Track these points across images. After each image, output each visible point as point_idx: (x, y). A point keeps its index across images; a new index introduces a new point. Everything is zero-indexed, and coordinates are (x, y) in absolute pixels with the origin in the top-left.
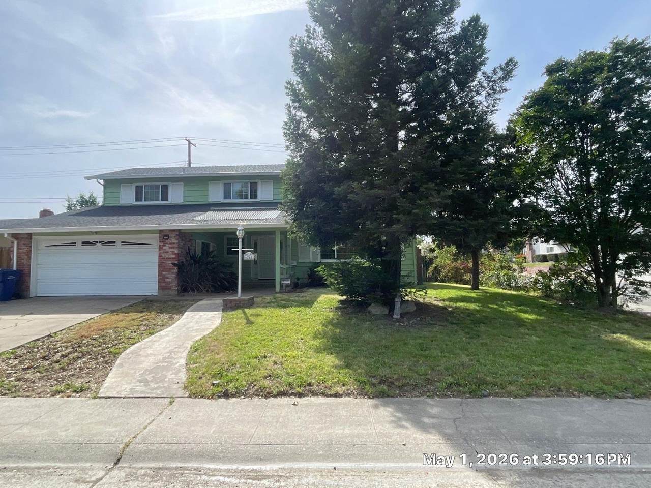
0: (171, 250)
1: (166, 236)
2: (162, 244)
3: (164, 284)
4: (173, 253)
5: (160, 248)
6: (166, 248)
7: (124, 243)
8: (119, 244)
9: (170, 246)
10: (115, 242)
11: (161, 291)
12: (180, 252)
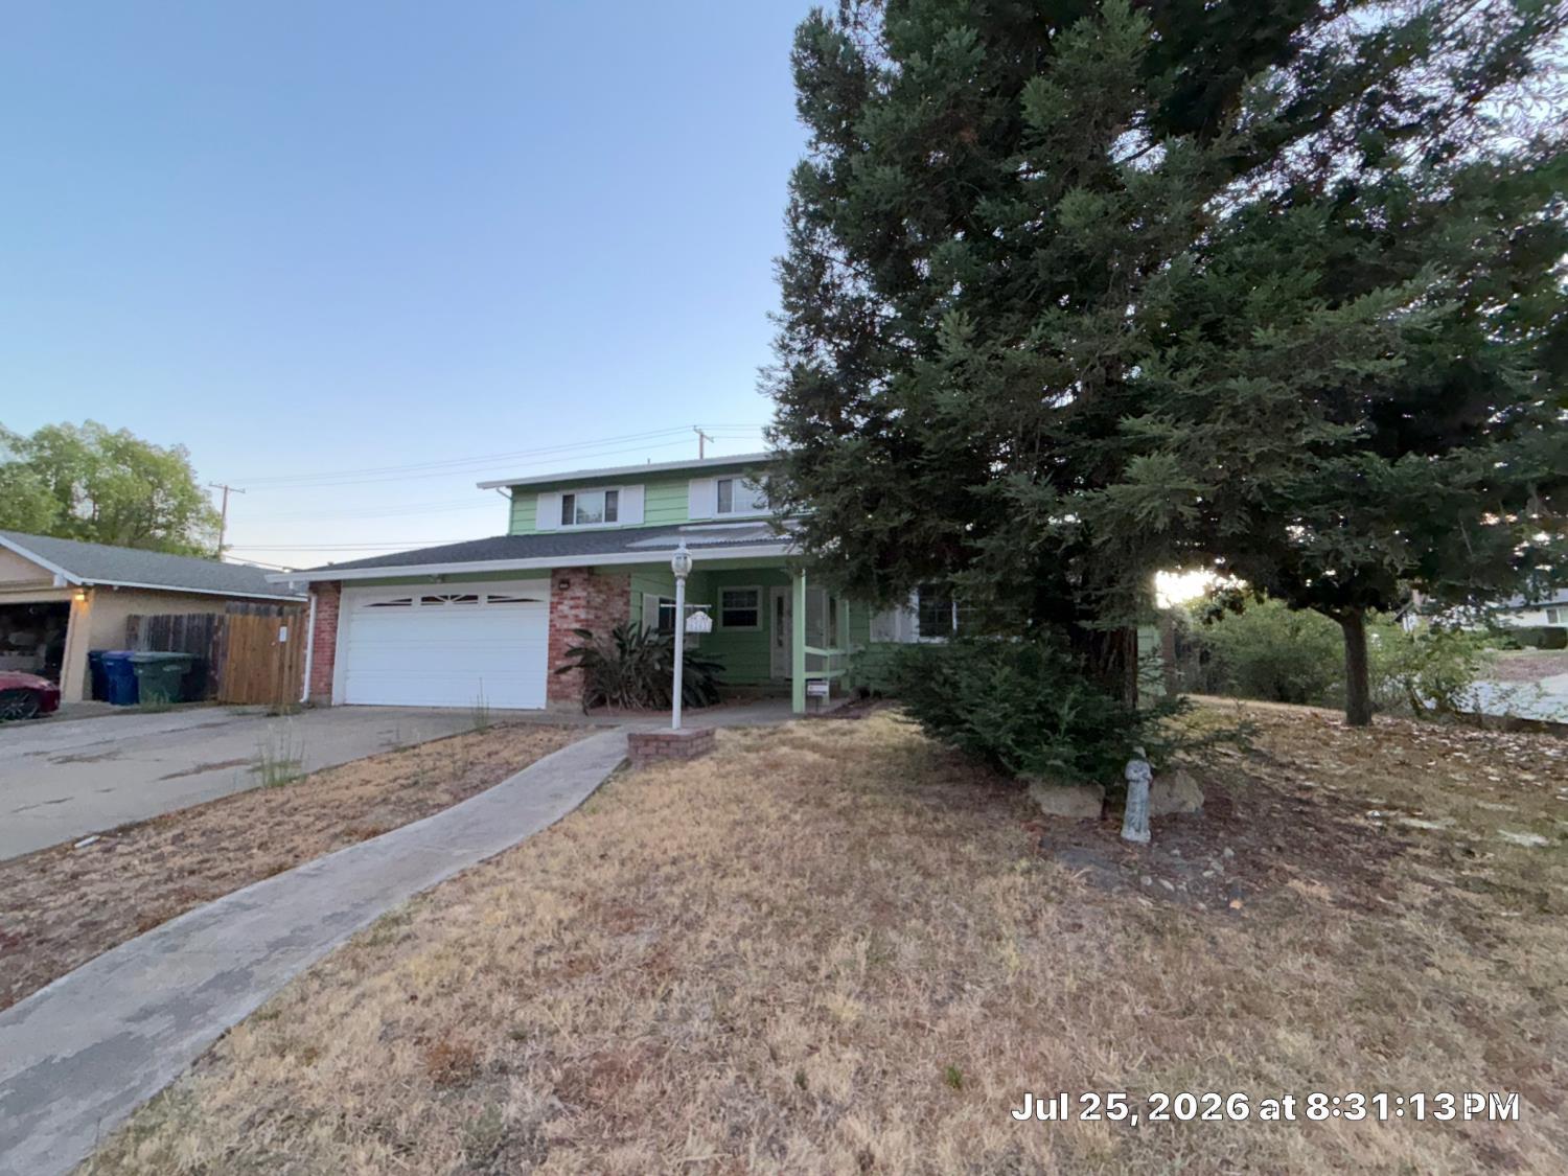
0: (574, 612)
1: (563, 582)
2: (556, 600)
3: (557, 687)
4: (577, 619)
5: (553, 607)
6: (564, 608)
7: (492, 599)
8: (483, 599)
9: (572, 603)
10: (475, 598)
11: (551, 703)
12: (591, 617)
